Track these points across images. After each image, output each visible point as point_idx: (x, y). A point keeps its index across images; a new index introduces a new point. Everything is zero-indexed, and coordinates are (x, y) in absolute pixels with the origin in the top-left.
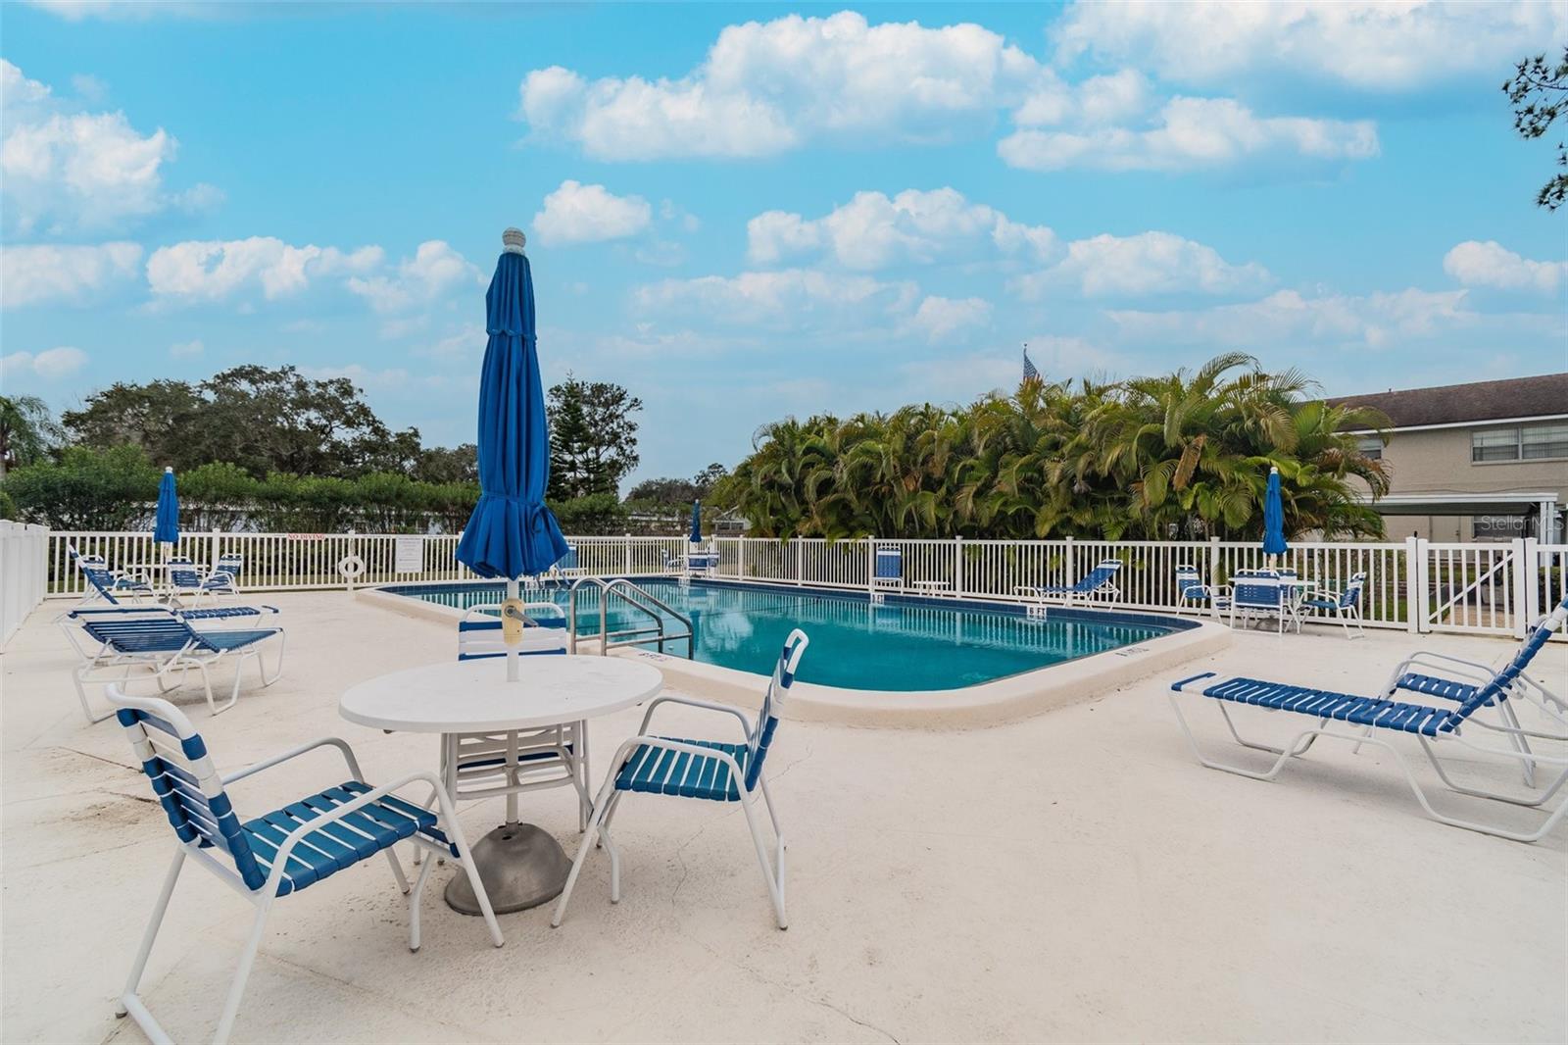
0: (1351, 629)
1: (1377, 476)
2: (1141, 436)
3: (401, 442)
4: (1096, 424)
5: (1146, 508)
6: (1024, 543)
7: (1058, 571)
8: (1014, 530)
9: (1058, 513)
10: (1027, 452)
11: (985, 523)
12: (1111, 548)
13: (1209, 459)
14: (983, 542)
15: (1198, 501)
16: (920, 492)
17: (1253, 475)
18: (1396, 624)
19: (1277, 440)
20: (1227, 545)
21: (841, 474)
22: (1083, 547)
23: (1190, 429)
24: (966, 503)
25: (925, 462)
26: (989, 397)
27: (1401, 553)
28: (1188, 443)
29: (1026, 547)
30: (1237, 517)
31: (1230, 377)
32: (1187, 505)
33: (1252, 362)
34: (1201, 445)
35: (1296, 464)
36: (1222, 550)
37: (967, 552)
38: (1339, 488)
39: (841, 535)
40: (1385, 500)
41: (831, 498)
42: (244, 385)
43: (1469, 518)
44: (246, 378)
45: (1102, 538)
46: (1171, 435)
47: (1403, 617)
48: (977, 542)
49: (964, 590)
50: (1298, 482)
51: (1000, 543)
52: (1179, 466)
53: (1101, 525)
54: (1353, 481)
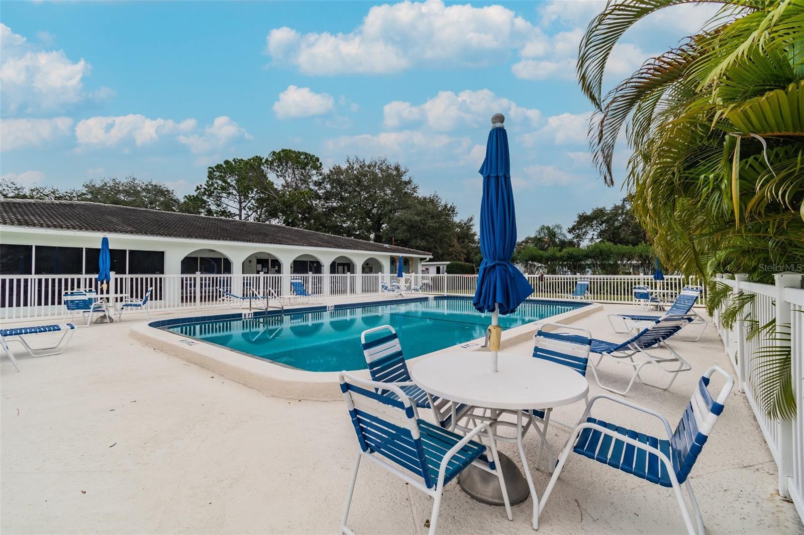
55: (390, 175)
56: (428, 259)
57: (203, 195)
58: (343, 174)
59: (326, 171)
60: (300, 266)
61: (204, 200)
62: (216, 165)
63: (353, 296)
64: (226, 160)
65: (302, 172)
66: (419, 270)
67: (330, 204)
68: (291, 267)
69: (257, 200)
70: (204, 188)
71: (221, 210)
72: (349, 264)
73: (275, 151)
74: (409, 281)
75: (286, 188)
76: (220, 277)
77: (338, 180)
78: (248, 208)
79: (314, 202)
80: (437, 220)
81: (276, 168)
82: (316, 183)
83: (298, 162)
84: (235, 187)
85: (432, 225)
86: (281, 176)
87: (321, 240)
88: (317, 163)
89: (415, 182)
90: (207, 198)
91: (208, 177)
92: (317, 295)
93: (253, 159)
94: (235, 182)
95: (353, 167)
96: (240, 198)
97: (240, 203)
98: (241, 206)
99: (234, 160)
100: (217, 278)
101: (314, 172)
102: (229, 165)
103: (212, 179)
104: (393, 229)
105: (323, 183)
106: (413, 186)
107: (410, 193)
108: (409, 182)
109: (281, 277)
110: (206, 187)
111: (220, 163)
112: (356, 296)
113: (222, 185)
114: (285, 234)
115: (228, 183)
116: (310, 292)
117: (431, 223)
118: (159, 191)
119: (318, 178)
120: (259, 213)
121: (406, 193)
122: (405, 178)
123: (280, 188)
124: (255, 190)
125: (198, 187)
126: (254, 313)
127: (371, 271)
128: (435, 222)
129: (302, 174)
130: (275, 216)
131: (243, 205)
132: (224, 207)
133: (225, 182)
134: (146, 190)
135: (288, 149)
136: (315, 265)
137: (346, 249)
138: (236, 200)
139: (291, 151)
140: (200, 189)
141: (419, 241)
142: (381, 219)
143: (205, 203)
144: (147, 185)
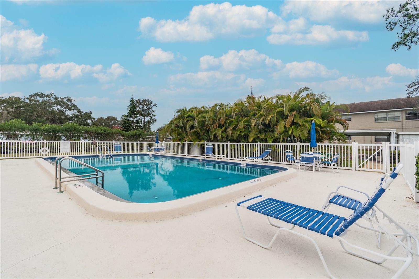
0: (334, 169)
1: (345, 124)
2: (278, 112)
3: (85, 115)
4: (265, 108)
5: (279, 133)
6: (246, 144)
7: (255, 152)
8: (244, 140)
9: (255, 135)
10: (248, 116)
11: (235, 138)
12: (270, 145)
13: (297, 119)
14: (235, 143)
15: (293, 131)
16: (218, 129)
17: (309, 123)
18: (349, 168)
19: (315, 113)
20: (302, 144)
21: (196, 123)
22: (262, 145)
23: (292, 110)
24: (230, 132)
25: (219, 120)
26: (238, 101)
27: (351, 147)
28: (291, 114)
29: (247, 145)
30: (304, 136)
31: (304, 94)
32: (290, 132)
33: (310, 90)
34: (294, 114)
35: (321, 120)
36: (301, 146)
37: (231, 146)
38: (334, 127)
39: (197, 141)
40: (347, 131)
41: (193, 130)
42: (38, 98)
43: (374, 137)
44: (38, 96)
45: (267, 142)
46: (286, 112)
47: (351, 166)
48: (234, 143)
49: (230, 157)
50: (321, 126)
51: (240, 143)
52: (287, 120)
53: (267, 138)
54: (338, 126)
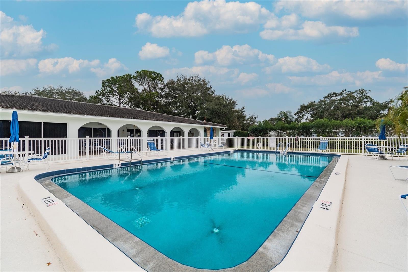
55: (201, 84)
56: (225, 129)
57: (100, 96)
58: (175, 84)
59: (166, 82)
60: (152, 133)
61: (100, 98)
62: (106, 79)
63: (184, 150)
64: (112, 77)
65: (153, 83)
66: (219, 135)
67: (168, 100)
68: (147, 134)
69: (129, 99)
70: (100, 92)
71: (109, 103)
72: (180, 132)
73: (138, 71)
74: (215, 141)
75: (144, 92)
76: (105, 140)
77: (172, 87)
78: (124, 103)
79: (159, 99)
80: (226, 108)
81: (139, 80)
82: (160, 89)
83: (151, 77)
84: (116, 91)
85: (224, 110)
86: (141, 85)
87: (165, 118)
88: (161, 77)
89: (213, 88)
90: (102, 97)
91: (102, 86)
92: (163, 150)
93: (126, 75)
94: (117, 88)
95: (180, 80)
96: (120, 97)
97: (120, 100)
98: (120, 102)
99: (116, 77)
100: (102, 140)
101: (160, 82)
102: (113, 79)
103: (105, 87)
104: (203, 113)
105: (164, 88)
106: (212, 91)
107: (211, 94)
108: (211, 88)
109: (141, 139)
110: (101, 92)
111: (108, 78)
112: (185, 150)
113: (110, 90)
114: (144, 114)
115: (113, 89)
116: (159, 149)
117: (223, 110)
118: (75, 93)
119: (161, 86)
120: (130, 106)
121: (209, 94)
122: (208, 86)
123: (141, 91)
124: (128, 93)
125: (96, 91)
126: (122, 164)
127: (193, 136)
128: (226, 109)
129: (153, 84)
130: (138, 107)
131: (121, 101)
132: (111, 102)
133: (112, 88)
134: (68, 92)
135: (145, 70)
136: (161, 132)
137: (179, 122)
138: (117, 98)
139: (147, 71)
140: (98, 92)
141: (217, 119)
142: (195, 108)
143: (101, 100)
144: (68, 90)
